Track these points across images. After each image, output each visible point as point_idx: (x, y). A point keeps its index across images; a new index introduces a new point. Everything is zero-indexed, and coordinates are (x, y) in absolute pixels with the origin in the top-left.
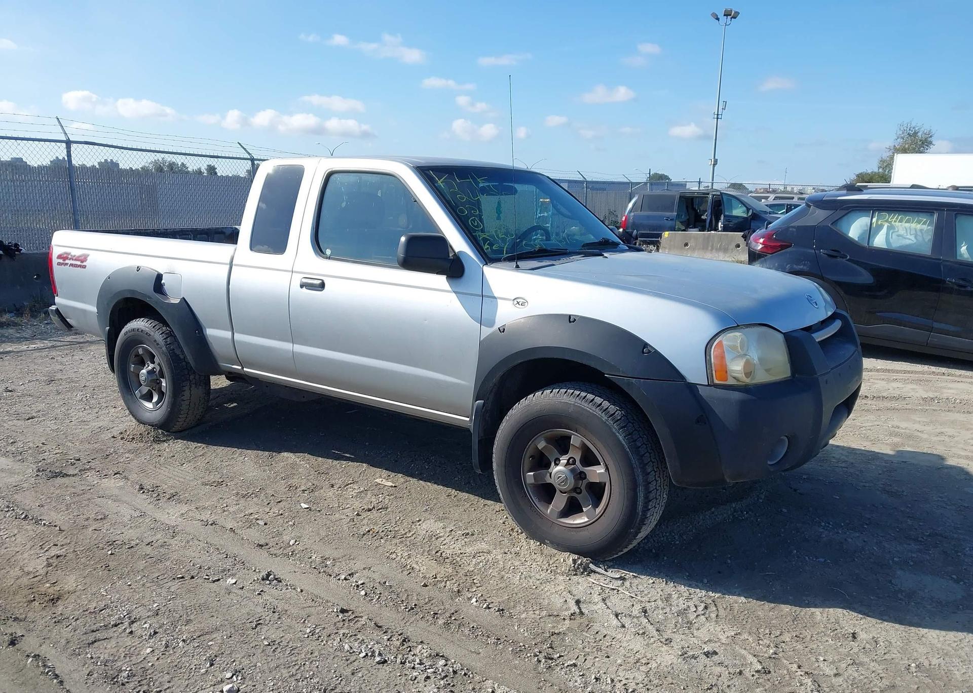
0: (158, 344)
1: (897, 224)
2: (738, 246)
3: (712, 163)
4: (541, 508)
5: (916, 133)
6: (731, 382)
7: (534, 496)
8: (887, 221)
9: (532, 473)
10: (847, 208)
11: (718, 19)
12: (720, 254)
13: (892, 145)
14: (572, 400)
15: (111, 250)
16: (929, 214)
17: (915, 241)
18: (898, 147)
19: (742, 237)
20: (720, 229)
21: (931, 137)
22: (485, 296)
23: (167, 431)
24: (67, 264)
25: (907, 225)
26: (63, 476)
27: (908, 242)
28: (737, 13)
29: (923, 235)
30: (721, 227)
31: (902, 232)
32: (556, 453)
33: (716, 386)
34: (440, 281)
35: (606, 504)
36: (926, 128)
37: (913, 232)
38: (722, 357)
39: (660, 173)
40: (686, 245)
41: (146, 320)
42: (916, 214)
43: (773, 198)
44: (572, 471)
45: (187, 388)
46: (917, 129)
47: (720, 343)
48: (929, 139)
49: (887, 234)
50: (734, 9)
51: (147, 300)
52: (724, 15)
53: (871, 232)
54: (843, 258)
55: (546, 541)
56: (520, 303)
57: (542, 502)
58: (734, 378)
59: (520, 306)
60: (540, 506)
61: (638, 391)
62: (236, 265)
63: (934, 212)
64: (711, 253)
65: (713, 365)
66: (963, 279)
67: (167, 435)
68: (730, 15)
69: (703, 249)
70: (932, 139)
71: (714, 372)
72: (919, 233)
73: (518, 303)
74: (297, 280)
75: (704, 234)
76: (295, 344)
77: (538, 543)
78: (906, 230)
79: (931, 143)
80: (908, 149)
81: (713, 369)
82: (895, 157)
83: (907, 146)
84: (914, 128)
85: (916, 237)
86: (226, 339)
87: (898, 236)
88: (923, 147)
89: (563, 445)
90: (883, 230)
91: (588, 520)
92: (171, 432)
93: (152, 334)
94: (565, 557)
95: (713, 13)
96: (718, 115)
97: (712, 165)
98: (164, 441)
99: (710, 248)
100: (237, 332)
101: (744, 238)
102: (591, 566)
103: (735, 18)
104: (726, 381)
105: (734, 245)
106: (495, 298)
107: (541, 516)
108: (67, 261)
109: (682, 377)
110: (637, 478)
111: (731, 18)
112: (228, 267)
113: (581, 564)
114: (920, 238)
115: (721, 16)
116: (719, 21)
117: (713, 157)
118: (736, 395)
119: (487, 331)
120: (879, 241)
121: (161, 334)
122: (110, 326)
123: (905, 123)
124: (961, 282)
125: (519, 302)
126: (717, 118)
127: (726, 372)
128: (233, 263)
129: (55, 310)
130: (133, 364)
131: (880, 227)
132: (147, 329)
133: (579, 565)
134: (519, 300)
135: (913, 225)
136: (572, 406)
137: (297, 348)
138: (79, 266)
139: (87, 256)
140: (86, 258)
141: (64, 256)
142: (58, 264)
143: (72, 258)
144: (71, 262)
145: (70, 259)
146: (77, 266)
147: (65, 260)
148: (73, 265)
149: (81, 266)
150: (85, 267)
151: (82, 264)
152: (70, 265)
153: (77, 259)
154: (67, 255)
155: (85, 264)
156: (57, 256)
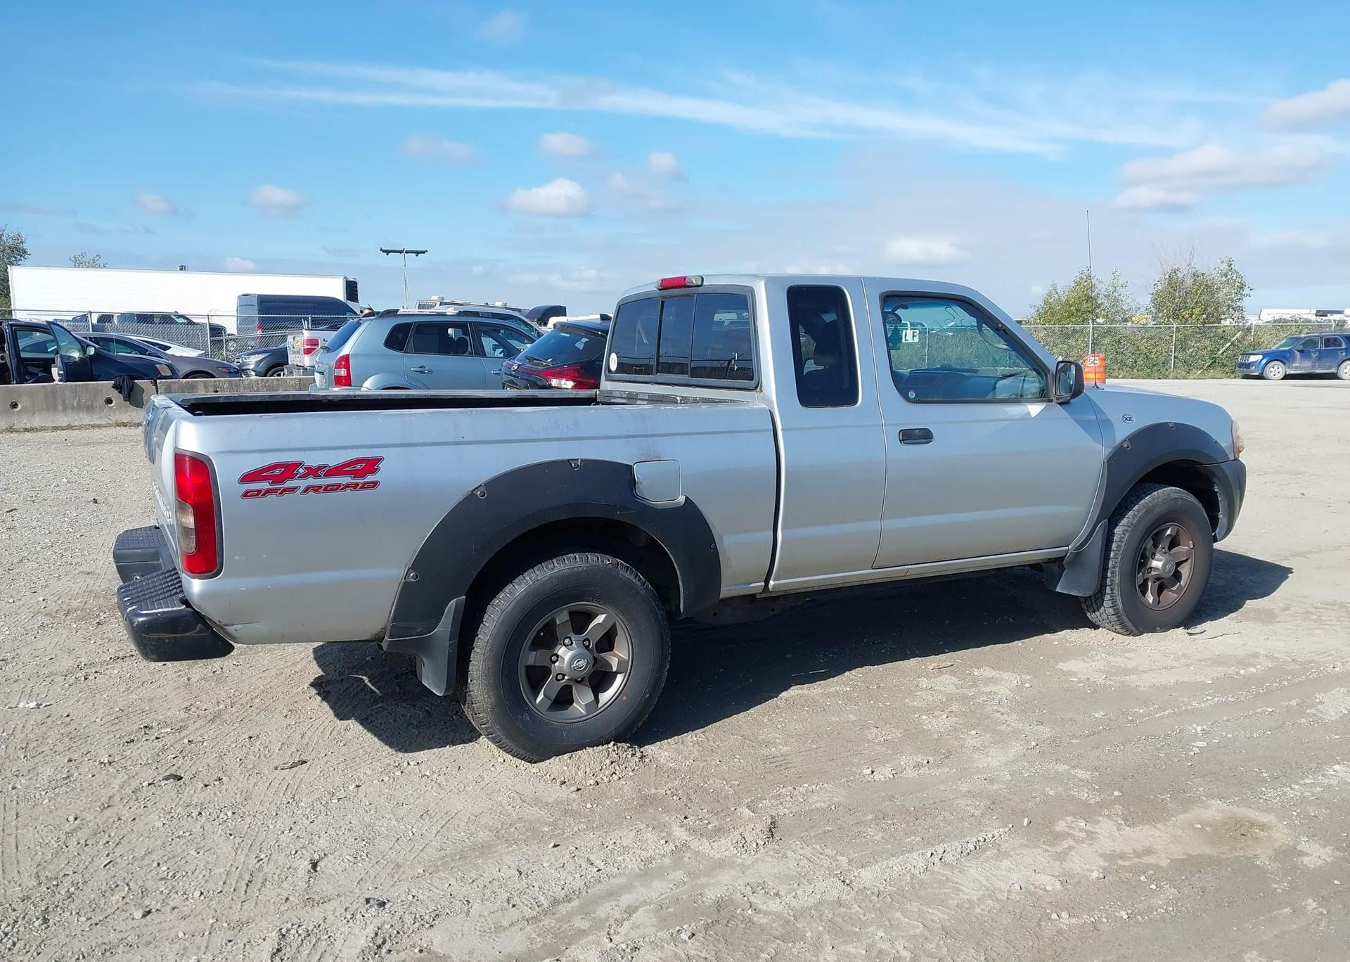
0: (631, 589)
2: (109, 401)
7: (1141, 595)
9: (1141, 574)
12: (81, 416)
19: (113, 387)
22: (1099, 418)
32: (1153, 549)
40: (14, 405)
56: (1128, 419)
59: (1129, 422)
62: (785, 430)
64: (65, 415)
69: (48, 409)
74: (894, 434)
75: (43, 386)
76: (884, 519)
77: (1151, 634)
81: (1235, 447)
91: (1177, 595)
98: (644, 755)
99: (60, 408)
100: (786, 528)
101: (117, 389)
105: (101, 401)
106: (1108, 417)
108: (289, 483)
112: (771, 434)
119: (1109, 452)
121: (627, 571)
122: (467, 593)
128: (780, 426)
130: (531, 650)
134: (1126, 417)
137: (888, 524)
138: (348, 486)
139: (378, 460)
140: (371, 465)
141: (277, 472)
142: (246, 495)
143: (313, 472)
144: (311, 481)
145: (304, 476)
146: (337, 487)
147: (282, 482)
148: (316, 489)
149: (355, 486)
150: (375, 484)
151: (361, 481)
152: (306, 490)
153: (338, 471)
154: (289, 470)
155: (369, 478)
156: (239, 476)
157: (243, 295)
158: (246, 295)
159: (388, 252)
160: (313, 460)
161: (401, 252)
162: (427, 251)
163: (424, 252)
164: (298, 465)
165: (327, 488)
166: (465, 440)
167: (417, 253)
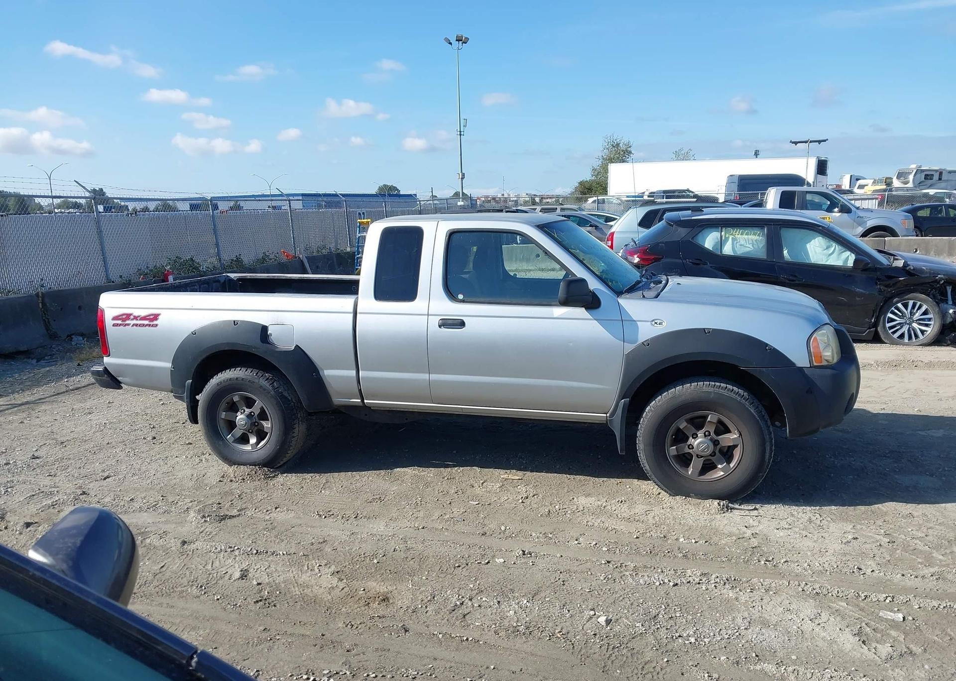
0: (264, 390)
1: (739, 236)
3: (460, 177)
4: (684, 472)
5: (618, 145)
6: (825, 363)
7: (677, 464)
8: (732, 234)
9: (675, 447)
10: (700, 226)
11: (450, 43)
13: (600, 155)
14: (711, 389)
15: (192, 308)
16: (760, 228)
17: (753, 248)
18: (605, 157)
20: (519, 242)
21: (630, 147)
22: (625, 321)
23: (271, 468)
24: (128, 325)
25: (746, 237)
26: (230, 518)
27: (748, 250)
28: (467, 39)
29: (757, 244)
30: (520, 240)
31: (742, 242)
32: (693, 430)
33: (816, 367)
34: (580, 312)
35: (740, 459)
36: (625, 140)
37: (750, 242)
38: (818, 347)
39: (389, 184)
41: (244, 369)
42: (750, 228)
43: (540, 210)
44: (711, 440)
45: (296, 426)
46: (618, 140)
47: (815, 338)
48: (629, 149)
49: (733, 244)
50: (465, 36)
51: (254, 351)
52: (456, 40)
53: (721, 243)
54: (704, 265)
55: (691, 495)
56: (658, 323)
57: (683, 468)
58: (826, 360)
59: (659, 326)
60: (681, 470)
61: (768, 377)
62: (360, 313)
63: (764, 227)
65: (812, 354)
66: (792, 275)
67: (273, 472)
68: (461, 40)
70: (632, 150)
71: (813, 358)
72: (755, 243)
73: (656, 323)
74: (435, 321)
76: (431, 374)
77: (684, 497)
78: (746, 241)
79: (630, 152)
80: (614, 158)
81: (813, 355)
82: (609, 166)
83: (612, 156)
84: (616, 140)
85: (753, 246)
86: (351, 377)
87: (741, 245)
88: (625, 157)
89: (698, 423)
90: (729, 242)
91: (724, 473)
92: (276, 468)
93: (257, 381)
94: (709, 504)
95: (446, 38)
96: (460, 132)
97: (460, 179)
98: (274, 477)
100: (363, 370)
102: (730, 505)
103: (466, 43)
104: (821, 363)
106: (634, 321)
107: (685, 478)
108: (128, 322)
109: (793, 364)
110: (765, 437)
111: (462, 43)
112: (351, 316)
113: (724, 505)
114: (756, 247)
115: (453, 40)
116: (451, 45)
117: (460, 171)
118: (829, 372)
119: (629, 348)
120: (728, 250)
121: (266, 380)
122: (193, 379)
123: (608, 136)
124: (791, 278)
125: (654, 322)
126: (460, 135)
127: (821, 357)
128: (358, 311)
129: (104, 370)
130: (224, 412)
131: (727, 239)
132: (249, 377)
133: (723, 506)
134: (656, 321)
135: (750, 237)
136: (712, 393)
137: (434, 377)
138: (147, 325)
139: (158, 315)
140: (156, 317)
141: (124, 317)
142: (114, 325)
143: (136, 318)
144: (135, 322)
145: (133, 319)
146: (143, 325)
147: (125, 321)
148: (137, 325)
149: (149, 325)
150: (157, 325)
151: (152, 323)
152: (133, 325)
153: (144, 318)
154: (128, 316)
155: (155, 322)
156: (111, 317)
157: (730, 176)
158: (732, 176)
159: (796, 143)
160: (136, 313)
161: (806, 142)
162: (827, 140)
163: (825, 141)
164: (131, 315)
165: (140, 325)
166: (193, 308)
167: (820, 142)
